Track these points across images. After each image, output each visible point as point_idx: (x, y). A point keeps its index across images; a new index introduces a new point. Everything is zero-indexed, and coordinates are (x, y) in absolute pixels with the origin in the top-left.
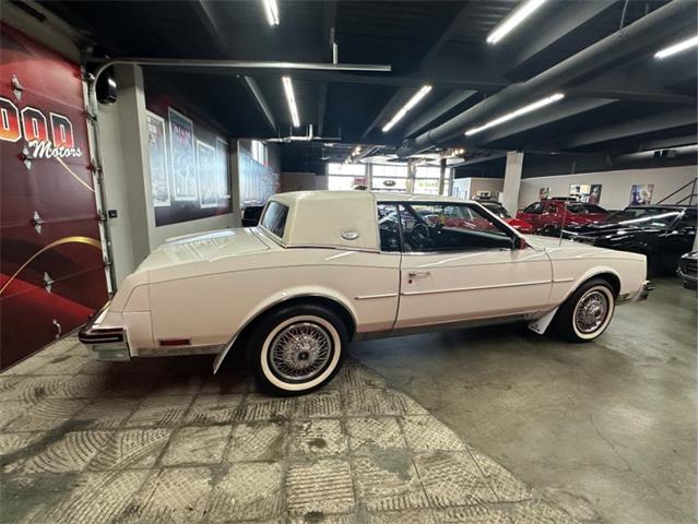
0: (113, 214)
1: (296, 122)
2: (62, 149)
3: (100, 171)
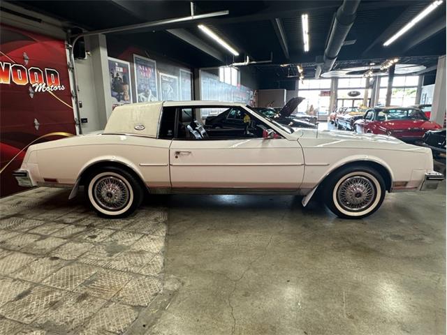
0: (84, 121)
1: (236, 53)
2: (52, 86)
3: (76, 97)
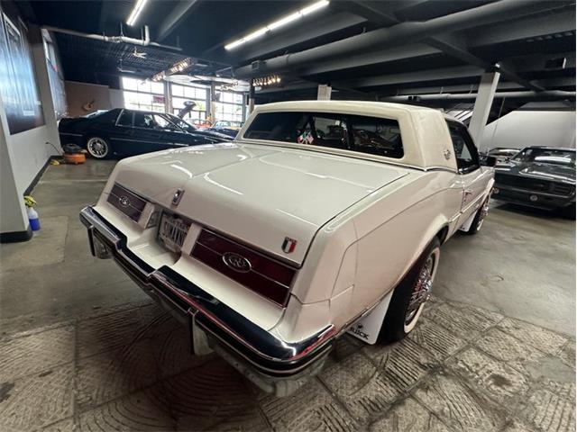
1: (132, 20)
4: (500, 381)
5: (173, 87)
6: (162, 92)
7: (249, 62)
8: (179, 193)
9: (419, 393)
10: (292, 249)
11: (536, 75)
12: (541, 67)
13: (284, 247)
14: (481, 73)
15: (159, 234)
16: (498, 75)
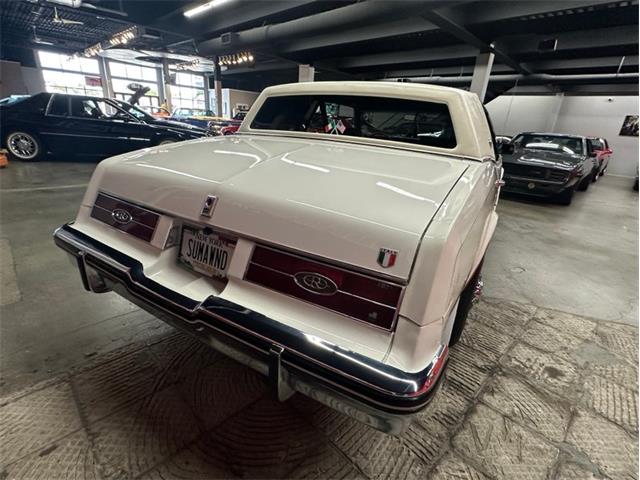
4: (554, 373)
5: (112, 65)
6: (98, 72)
7: (217, 34)
8: (210, 201)
9: (487, 398)
10: (392, 263)
11: (526, 58)
12: (534, 49)
13: (380, 260)
14: (475, 53)
15: (180, 255)
16: (492, 56)
